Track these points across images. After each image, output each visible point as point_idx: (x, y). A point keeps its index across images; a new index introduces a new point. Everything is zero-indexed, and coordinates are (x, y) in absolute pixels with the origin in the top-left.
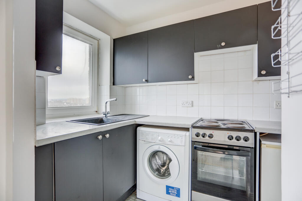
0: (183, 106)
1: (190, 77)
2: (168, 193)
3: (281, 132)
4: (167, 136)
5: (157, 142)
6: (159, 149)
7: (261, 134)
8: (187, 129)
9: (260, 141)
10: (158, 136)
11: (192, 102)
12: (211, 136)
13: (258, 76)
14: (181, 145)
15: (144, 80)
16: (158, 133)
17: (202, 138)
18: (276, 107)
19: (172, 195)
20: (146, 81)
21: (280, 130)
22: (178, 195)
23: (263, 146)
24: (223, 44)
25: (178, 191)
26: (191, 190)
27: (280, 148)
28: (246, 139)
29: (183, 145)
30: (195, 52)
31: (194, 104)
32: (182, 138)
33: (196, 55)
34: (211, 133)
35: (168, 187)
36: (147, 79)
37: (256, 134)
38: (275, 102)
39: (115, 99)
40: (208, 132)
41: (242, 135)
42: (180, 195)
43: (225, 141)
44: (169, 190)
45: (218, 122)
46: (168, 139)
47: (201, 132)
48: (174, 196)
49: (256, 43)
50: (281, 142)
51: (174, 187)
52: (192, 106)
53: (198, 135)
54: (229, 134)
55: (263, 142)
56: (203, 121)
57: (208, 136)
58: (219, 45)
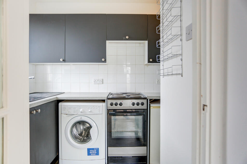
0: (95, 83)
1: (103, 60)
2: (89, 154)
3: (160, 98)
4: (88, 108)
5: (79, 113)
6: (81, 119)
7: (150, 100)
8: (104, 101)
9: (150, 105)
10: (80, 108)
11: (103, 80)
12: (121, 104)
13: (148, 62)
14: (100, 113)
15: (61, 60)
16: (80, 106)
17: (115, 106)
18: (157, 83)
19: (93, 155)
20: (63, 60)
21: (160, 97)
22: (97, 154)
23: (151, 107)
24: (127, 37)
25: (97, 150)
26: (107, 147)
27: (159, 107)
28: (143, 104)
29: (101, 113)
30: (107, 40)
31: (104, 82)
32: (100, 108)
33: (108, 42)
34: (121, 102)
35: (89, 150)
36: (64, 59)
37: (147, 100)
38: (157, 79)
39: (33, 77)
40: (119, 102)
41: (140, 101)
42: (99, 153)
43: (130, 107)
44: (90, 152)
45: (123, 94)
46: (89, 110)
47: (114, 102)
48: (94, 155)
49: (146, 40)
50: (160, 104)
51: (94, 148)
52: (103, 83)
53: (112, 104)
54: (133, 102)
55: (151, 105)
56: (112, 95)
57: (119, 104)
58: (124, 37)
